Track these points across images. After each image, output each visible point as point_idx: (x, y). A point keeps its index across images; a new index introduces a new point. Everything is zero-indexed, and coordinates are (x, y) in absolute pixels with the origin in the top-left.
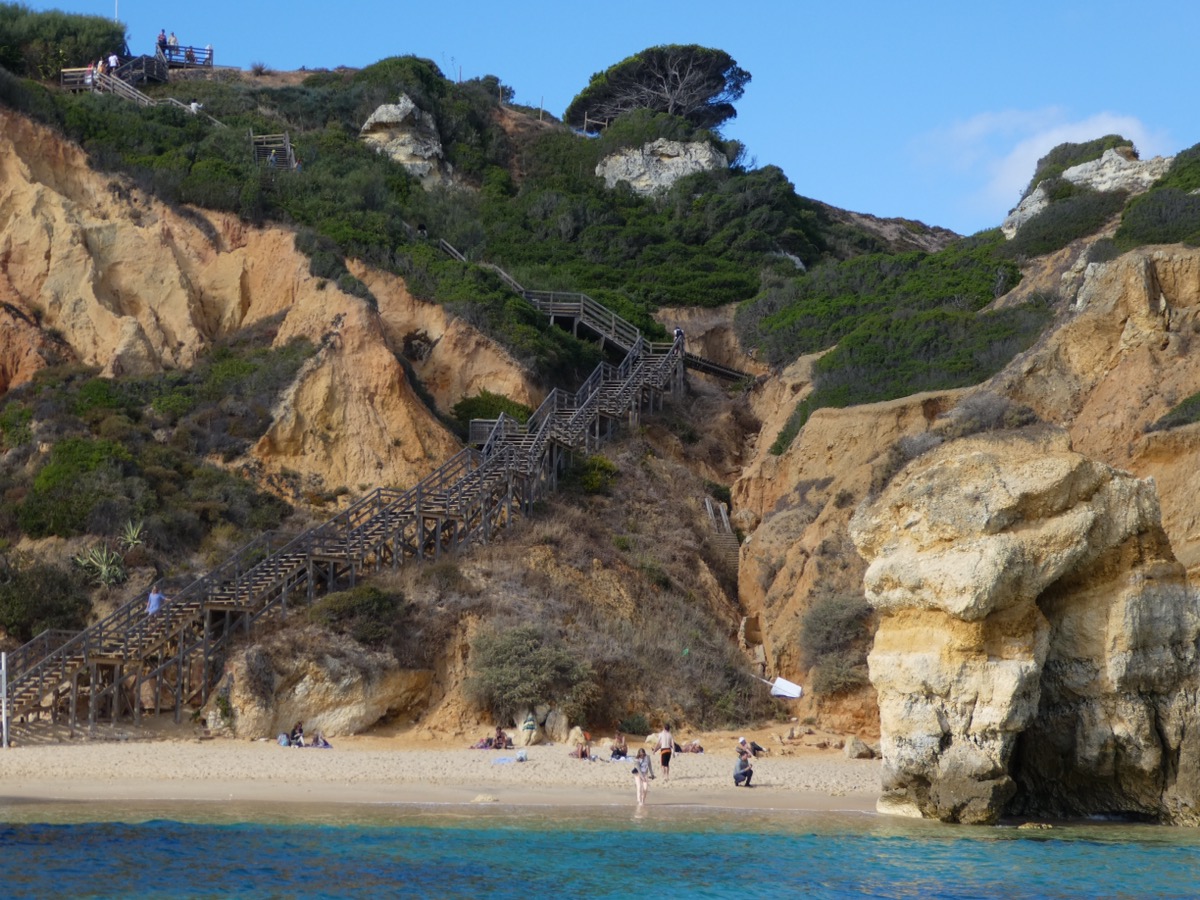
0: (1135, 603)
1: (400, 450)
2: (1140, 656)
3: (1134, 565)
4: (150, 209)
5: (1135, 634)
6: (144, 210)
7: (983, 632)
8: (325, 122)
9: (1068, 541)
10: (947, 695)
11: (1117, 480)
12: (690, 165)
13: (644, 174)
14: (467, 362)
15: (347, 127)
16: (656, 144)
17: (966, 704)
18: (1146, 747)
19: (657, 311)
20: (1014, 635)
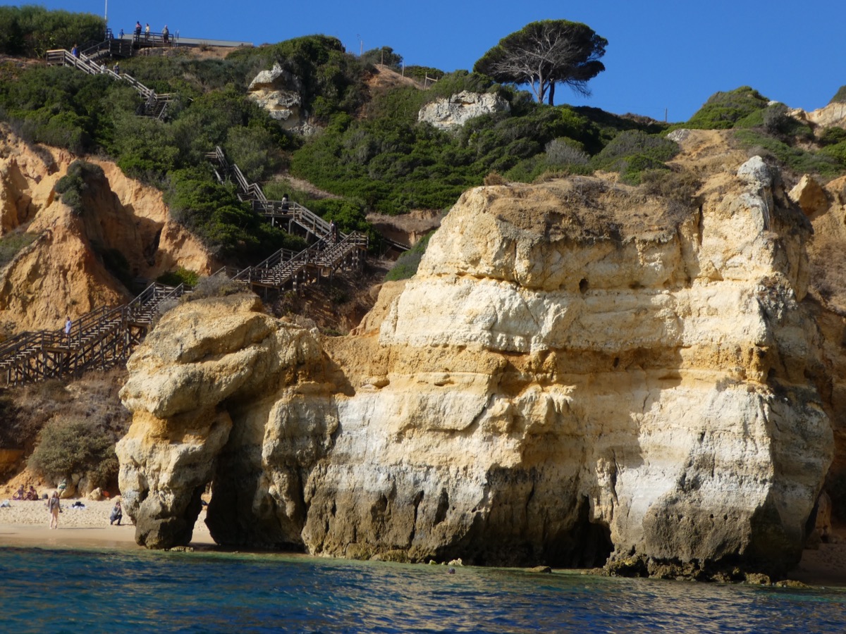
0: (284, 409)
1: (75, 307)
2: (288, 443)
3: (288, 385)
4: (17, 146)
5: (281, 429)
6: (13, 147)
7: (167, 425)
8: (225, 83)
9: (235, 368)
10: (145, 465)
11: (282, 329)
12: (481, 109)
13: (450, 115)
14: (174, 249)
15: (237, 87)
16: (460, 95)
17: (154, 471)
18: (287, 501)
19: (409, 213)
20: (194, 428)
